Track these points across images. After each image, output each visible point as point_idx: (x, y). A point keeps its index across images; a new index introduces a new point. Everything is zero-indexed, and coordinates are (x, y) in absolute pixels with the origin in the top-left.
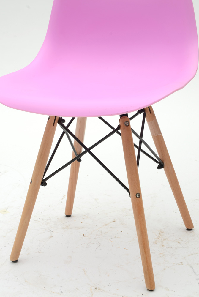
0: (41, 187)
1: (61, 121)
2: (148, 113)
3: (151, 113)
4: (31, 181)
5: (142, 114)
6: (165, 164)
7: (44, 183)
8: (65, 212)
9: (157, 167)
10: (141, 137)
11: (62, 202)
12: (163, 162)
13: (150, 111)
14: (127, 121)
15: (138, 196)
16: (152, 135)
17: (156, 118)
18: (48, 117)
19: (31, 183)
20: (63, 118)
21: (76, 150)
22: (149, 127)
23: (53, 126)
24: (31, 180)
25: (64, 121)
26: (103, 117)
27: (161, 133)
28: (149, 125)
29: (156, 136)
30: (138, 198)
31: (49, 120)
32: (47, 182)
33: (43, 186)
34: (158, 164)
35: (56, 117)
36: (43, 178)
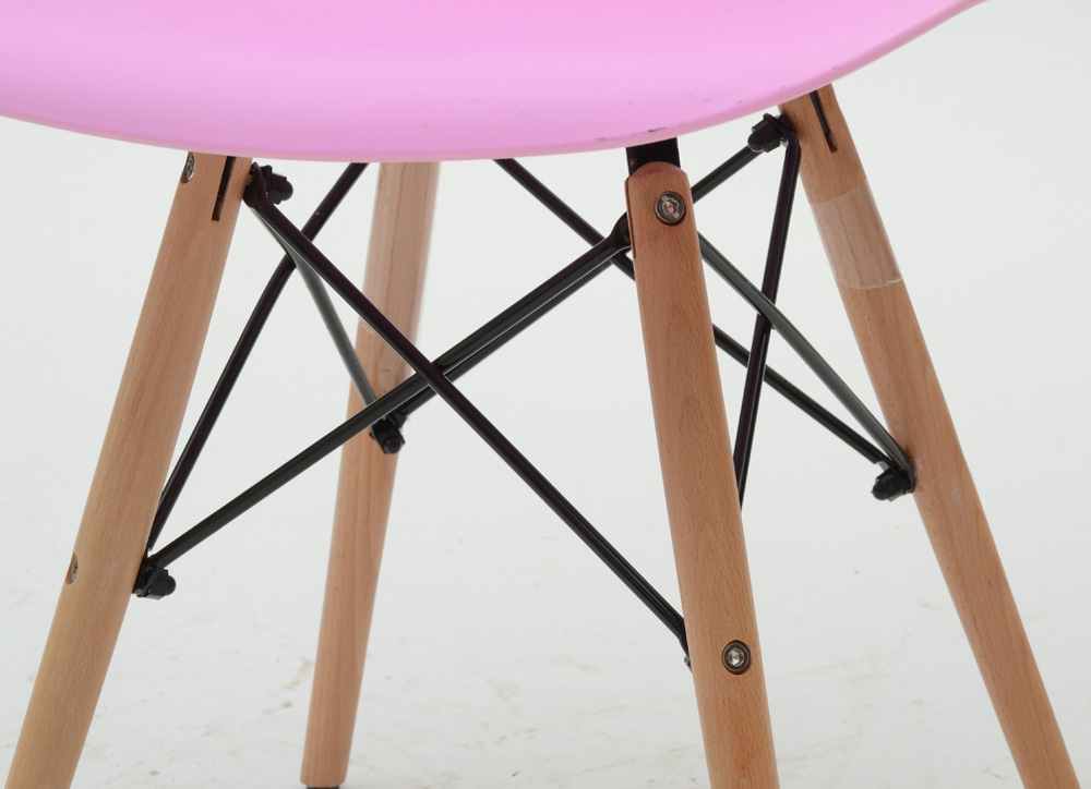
0: (139, 608)
1: (265, 190)
2: (812, 147)
3: (833, 148)
4: (74, 567)
5: (779, 153)
6: (921, 468)
7: (153, 579)
8: (306, 766)
9: (873, 482)
10: (764, 297)
11: (288, 705)
12: (908, 456)
13: (828, 133)
14: (671, 195)
15: (735, 662)
16: (840, 286)
17: (864, 177)
18: (179, 159)
19: (69, 579)
20: (280, 168)
21: (369, 375)
22: (823, 232)
23: (216, 216)
24: (74, 558)
25: (283, 188)
26: (525, 162)
27: (895, 273)
28: (824, 222)
29: (868, 292)
30: (738, 671)
31: (184, 179)
32: (174, 569)
33: (145, 595)
34: (878, 469)
35: (230, 161)
36: (150, 544)
